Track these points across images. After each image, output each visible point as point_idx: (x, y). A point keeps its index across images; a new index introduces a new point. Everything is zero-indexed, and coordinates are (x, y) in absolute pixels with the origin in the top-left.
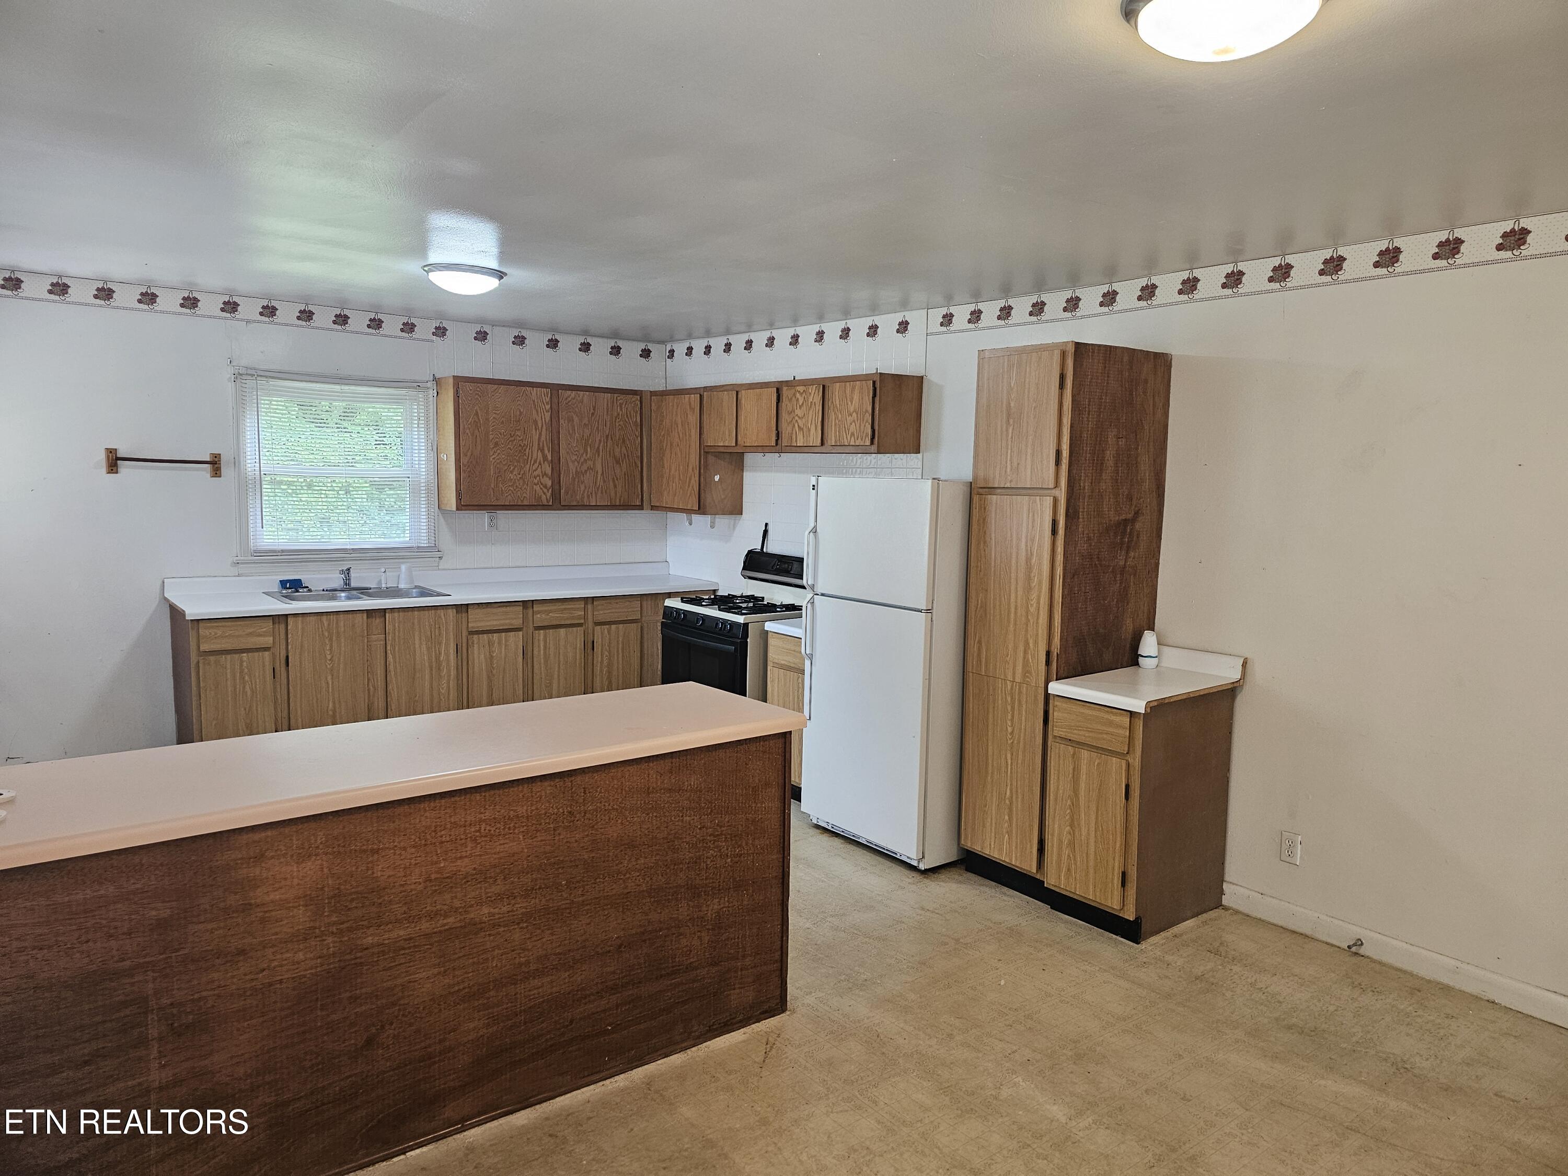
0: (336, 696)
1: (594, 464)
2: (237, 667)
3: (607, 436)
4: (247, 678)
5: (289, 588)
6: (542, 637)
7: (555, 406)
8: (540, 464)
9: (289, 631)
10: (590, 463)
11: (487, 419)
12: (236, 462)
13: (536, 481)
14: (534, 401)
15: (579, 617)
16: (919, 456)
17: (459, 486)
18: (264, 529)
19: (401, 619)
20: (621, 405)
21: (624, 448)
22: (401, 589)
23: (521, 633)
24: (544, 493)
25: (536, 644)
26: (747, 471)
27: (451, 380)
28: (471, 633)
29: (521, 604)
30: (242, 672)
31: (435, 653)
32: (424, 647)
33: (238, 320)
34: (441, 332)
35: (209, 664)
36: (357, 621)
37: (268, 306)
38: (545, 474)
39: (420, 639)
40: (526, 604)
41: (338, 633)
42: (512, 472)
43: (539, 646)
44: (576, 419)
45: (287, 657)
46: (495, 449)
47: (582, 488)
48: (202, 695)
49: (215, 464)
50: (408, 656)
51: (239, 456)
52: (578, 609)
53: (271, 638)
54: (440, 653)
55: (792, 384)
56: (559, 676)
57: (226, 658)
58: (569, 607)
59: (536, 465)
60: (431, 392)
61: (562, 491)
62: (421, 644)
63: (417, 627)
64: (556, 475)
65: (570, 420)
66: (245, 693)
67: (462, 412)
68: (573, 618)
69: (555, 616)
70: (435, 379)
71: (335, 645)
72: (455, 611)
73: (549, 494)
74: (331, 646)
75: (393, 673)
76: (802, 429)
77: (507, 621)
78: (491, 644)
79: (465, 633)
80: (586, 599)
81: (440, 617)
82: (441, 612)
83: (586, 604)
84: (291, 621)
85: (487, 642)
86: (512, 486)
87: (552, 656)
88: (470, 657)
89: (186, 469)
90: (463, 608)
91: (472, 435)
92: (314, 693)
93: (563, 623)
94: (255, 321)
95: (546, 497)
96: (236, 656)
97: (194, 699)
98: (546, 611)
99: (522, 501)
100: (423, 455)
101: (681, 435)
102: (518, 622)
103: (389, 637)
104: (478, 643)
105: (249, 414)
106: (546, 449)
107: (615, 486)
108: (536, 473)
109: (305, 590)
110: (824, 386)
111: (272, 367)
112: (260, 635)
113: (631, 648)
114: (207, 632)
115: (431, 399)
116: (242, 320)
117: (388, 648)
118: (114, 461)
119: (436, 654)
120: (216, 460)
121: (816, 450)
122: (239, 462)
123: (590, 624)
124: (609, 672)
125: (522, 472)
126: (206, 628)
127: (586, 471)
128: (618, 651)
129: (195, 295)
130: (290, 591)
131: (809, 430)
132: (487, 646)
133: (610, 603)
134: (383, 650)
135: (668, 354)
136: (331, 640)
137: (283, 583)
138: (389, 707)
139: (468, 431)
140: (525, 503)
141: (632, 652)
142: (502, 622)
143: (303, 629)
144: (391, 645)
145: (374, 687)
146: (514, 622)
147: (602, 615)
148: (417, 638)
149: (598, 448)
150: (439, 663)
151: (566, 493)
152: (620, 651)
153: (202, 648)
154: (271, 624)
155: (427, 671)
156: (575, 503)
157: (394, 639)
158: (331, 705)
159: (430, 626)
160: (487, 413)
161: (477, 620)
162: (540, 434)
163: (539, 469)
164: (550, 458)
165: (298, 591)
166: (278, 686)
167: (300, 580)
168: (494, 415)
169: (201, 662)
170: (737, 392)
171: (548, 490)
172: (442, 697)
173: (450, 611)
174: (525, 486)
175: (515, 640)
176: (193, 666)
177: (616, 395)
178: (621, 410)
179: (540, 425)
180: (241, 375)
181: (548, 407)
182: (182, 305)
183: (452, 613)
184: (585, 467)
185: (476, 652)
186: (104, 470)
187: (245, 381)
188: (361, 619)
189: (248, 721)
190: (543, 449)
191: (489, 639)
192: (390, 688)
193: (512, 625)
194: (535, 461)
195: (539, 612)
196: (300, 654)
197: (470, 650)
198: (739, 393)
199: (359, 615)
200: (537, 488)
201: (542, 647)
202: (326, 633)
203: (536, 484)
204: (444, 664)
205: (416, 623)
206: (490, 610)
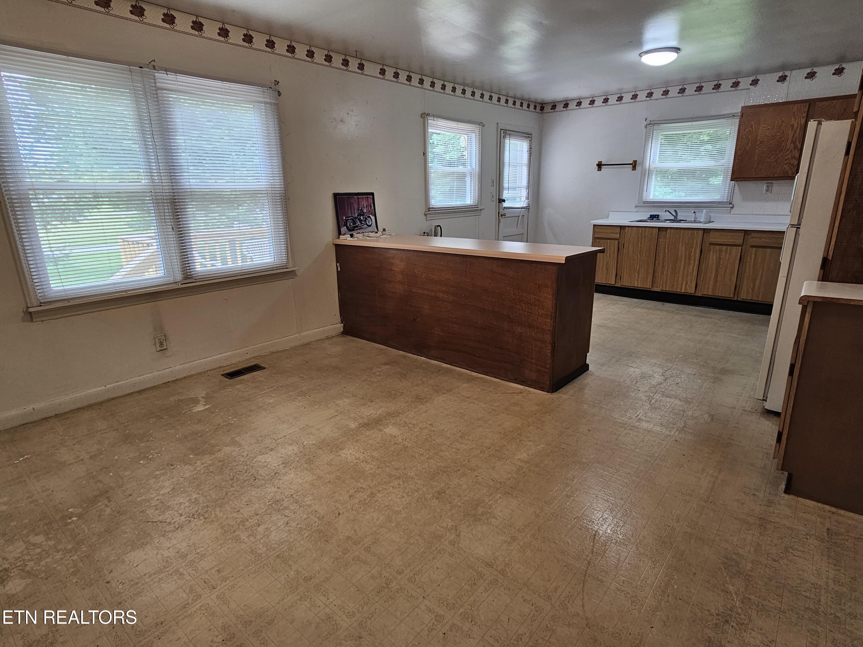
0: (641, 263)
2: (606, 245)
6: (754, 252)
7: (810, 114)
11: (759, 128)
12: (642, 163)
13: (786, 162)
17: (734, 168)
19: (674, 233)
23: (740, 248)
24: (791, 169)
25: (749, 255)
28: (711, 244)
29: (744, 232)
32: (683, 248)
33: (652, 100)
34: (755, 83)
35: (597, 243)
36: (653, 232)
38: (793, 158)
39: (682, 244)
40: (746, 232)
41: (645, 236)
42: (769, 158)
43: (751, 256)
45: (624, 243)
46: (761, 145)
49: (634, 165)
50: (675, 251)
51: (644, 160)
53: (619, 235)
54: (691, 252)
57: (602, 241)
59: (788, 152)
62: (682, 246)
63: (682, 238)
66: (607, 256)
67: (743, 127)
69: (765, 241)
71: (643, 241)
72: (703, 231)
74: (641, 242)
77: (733, 240)
78: (721, 251)
79: (707, 244)
81: (694, 234)
82: (696, 232)
84: (627, 229)
85: (718, 250)
86: (768, 166)
87: (760, 263)
88: (708, 256)
89: (624, 168)
90: (708, 231)
91: (747, 138)
92: (633, 260)
93: (770, 245)
94: (660, 99)
95: (792, 171)
96: (606, 241)
98: (759, 237)
99: (774, 175)
102: (739, 242)
104: (714, 249)
108: (787, 157)
112: (615, 233)
114: (597, 230)
116: (654, 99)
118: (600, 166)
119: (689, 252)
120: (635, 163)
122: (644, 163)
125: (777, 157)
126: (597, 228)
132: (718, 252)
134: (664, 247)
136: (641, 239)
137: (651, 216)
138: (663, 273)
139: (744, 137)
140: (776, 175)
142: (729, 240)
143: (631, 233)
144: (668, 245)
145: (658, 262)
146: (737, 241)
150: (690, 257)
153: (595, 236)
154: (620, 229)
155: (683, 259)
157: (670, 243)
158: (638, 267)
159: (688, 238)
160: (760, 124)
161: (713, 238)
162: (795, 133)
163: (790, 155)
164: (799, 147)
166: (619, 255)
168: (764, 125)
169: (594, 241)
171: (794, 168)
172: (689, 273)
173: (701, 231)
174: (778, 166)
175: (736, 251)
179: (795, 128)
180: (649, 124)
182: (617, 100)
185: (712, 254)
186: (596, 170)
187: (649, 127)
188: (656, 231)
189: (607, 267)
190: (796, 142)
191: (720, 248)
193: (735, 242)
194: (788, 150)
195: (755, 238)
196: (629, 243)
197: (708, 252)
199: (655, 229)
201: (753, 258)
202: (640, 236)
203: (786, 164)
204: (693, 257)
205: (681, 235)
206: (723, 233)
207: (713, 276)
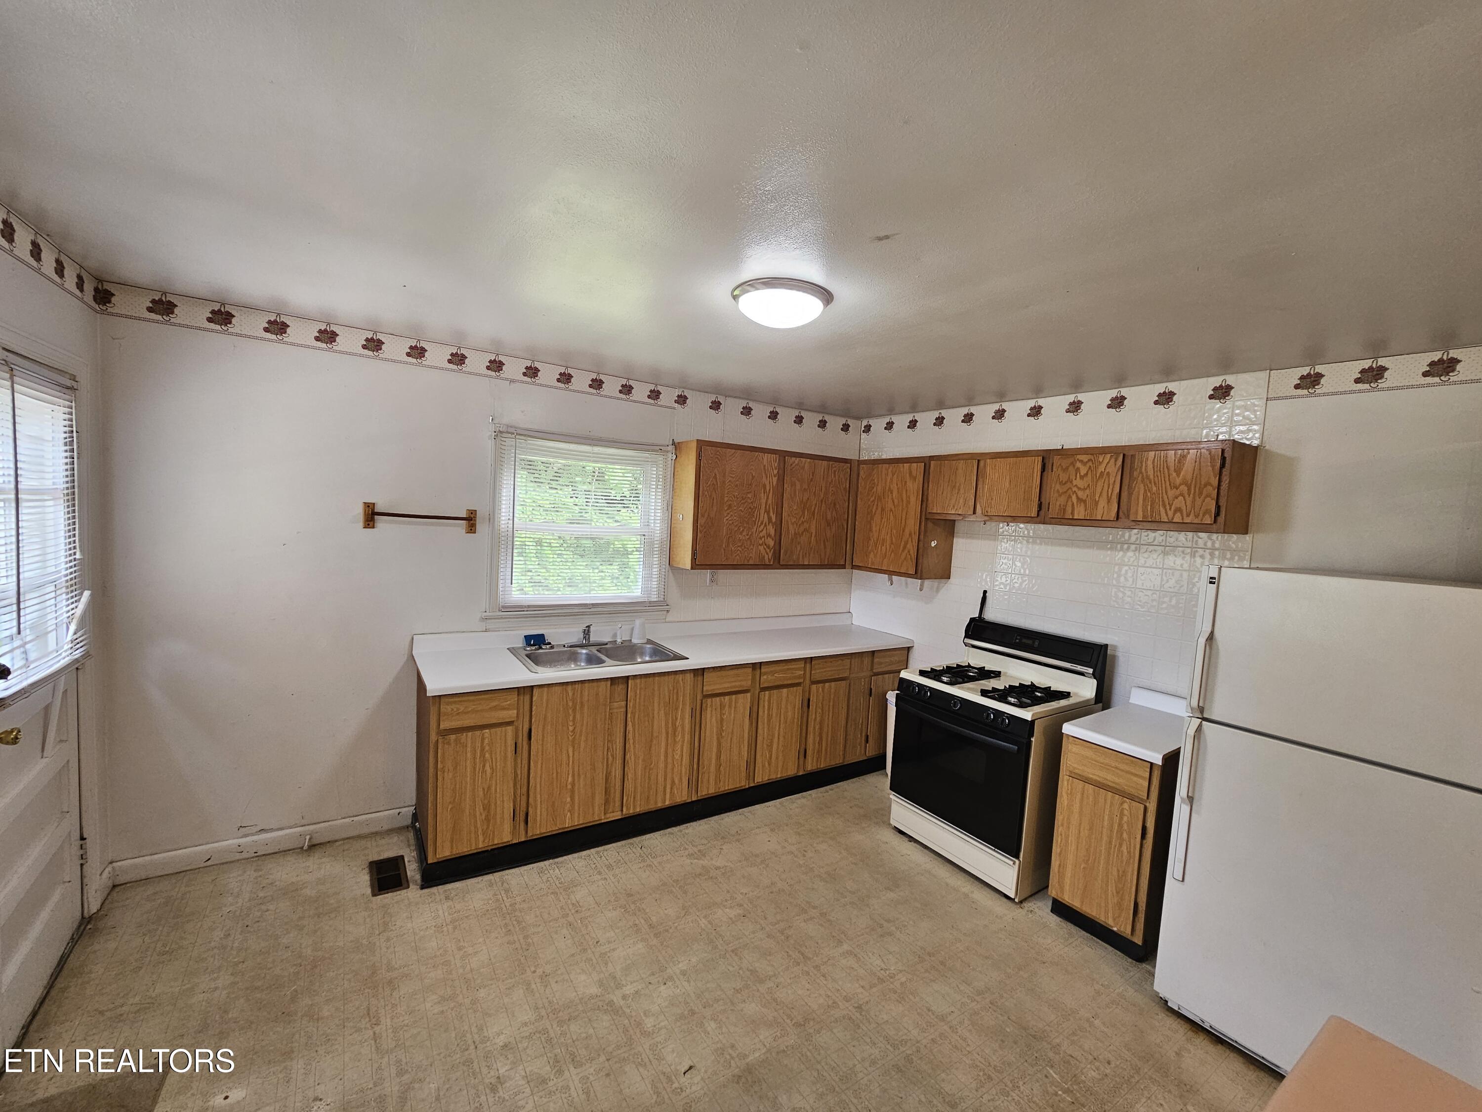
0: (576, 769)
1: (809, 527)
2: (478, 744)
3: (822, 501)
4: (487, 755)
5: (534, 645)
6: (767, 698)
7: (781, 472)
8: (765, 525)
9: (534, 704)
10: (806, 525)
11: (724, 482)
12: (492, 518)
13: (761, 542)
14: (765, 466)
15: (799, 677)
16: (1248, 538)
17: (695, 546)
18: (513, 585)
19: (642, 686)
20: (835, 471)
21: (834, 513)
22: (635, 645)
23: (749, 695)
24: (767, 554)
25: (761, 702)
26: (959, 537)
27: (694, 445)
28: (706, 696)
29: (751, 666)
30: (483, 749)
31: (672, 717)
32: (662, 713)
33: (502, 379)
34: (682, 400)
35: (449, 743)
36: (600, 689)
37: (531, 367)
38: (769, 535)
39: (659, 705)
40: (756, 666)
41: (582, 703)
42: (741, 534)
43: (764, 706)
44: (798, 483)
45: (530, 730)
46: (729, 511)
47: (799, 549)
48: (440, 778)
49: (470, 521)
50: (647, 723)
51: (494, 515)
52: (798, 669)
53: (515, 711)
54: (676, 719)
55: (1062, 452)
56: (779, 736)
57: (467, 735)
58: (793, 667)
59: (762, 527)
60: (670, 455)
61: (782, 551)
62: (659, 710)
63: (657, 693)
64: (778, 537)
65: (793, 485)
66: (484, 771)
67: (703, 475)
68: (795, 678)
69: (779, 677)
70: (673, 443)
71: (578, 716)
72: (692, 675)
73: (770, 555)
74: (574, 717)
75: (631, 741)
76: (1085, 501)
77: (737, 684)
78: (722, 706)
79: (699, 697)
80: (805, 660)
81: (678, 682)
82: (680, 677)
83: (805, 663)
84: (536, 692)
85: (719, 704)
86: (741, 546)
87: (774, 715)
88: (703, 721)
89: (442, 525)
90: (699, 672)
91: (710, 497)
92: (554, 766)
93: (785, 683)
94: (518, 381)
95: (768, 557)
96: (478, 733)
97: (431, 781)
98: (771, 672)
99: (748, 561)
100: (659, 515)
101: (896, 501)
102: (747, 684)
103: (630, 704)
104: (711, 706)
105: (506, 472)
106: (771, 511)
107: (825, 548)
108: (761, 535)
109: (548, 646)
110: (1124, 455)
111: (530, 427)
112: (504, 709)
113: (840, 705)
114: (449, 708)
115: (670, 462)
116: (507, 379)
117: (629, 715)
118: (371, 516)
119: (672, 720)
120: (472, 516)
121: (1109, 524)
122: (494, 518)
123: (808, 682)
124: (821, 729)
125: (750, 533)
126: (448, 704)
127: (802, 533)
128: (829, 708)
129: (463, 351)
130: (534, 648)
131: (1097, 503)
132: (719, 709)
133: (826, 662)
134: (623, 717)
135: (863, 429)
136: (574, 710)
137: (528, 638)
138: (626, 777)
139: (706, 493)
140: (751, 562)
141: (840, 708)
142: (734, 684)
143: (548, 701)
144: (632, 713)
145: (612, 756)
146: (744, 683)
147: (818, 674)
148: (656, 705)
149: (814, 511)
150: (675, 728)
151: (786, 552)
152: (831, 709)
153: (442, 727)
154: (516, 696)
155: (664, 735)
156: (791, 563)
157: (634, 706)
158: (570, 779)
159: (669, 691)
160: (724, 476)
161: (712, 684)
162: (768, 498)
163: (764, 531)
164: (774, 520)
165: (541, 648)
166: (519, 761)
167: (543, 635)
168: (730, 479)
169: (440, 741)
170: (979, 461)
171: (770, 550)
172: (675, 763)
173: (688, 675)
174: (752, 547)
175: (744, 701)
176: (432, 746)
177: (831, 463)
178: (835, 476)
179: (768, 489)
180: (501, 432)
181: (776, 472)
182: (450, 361)
183: (689, 677)
184: (802, 529)
185: (709, 716)
186: (361, 524)
187: (504, 439)
188: (604, 688)
189: (486, 802)
190: (769, 511)
191: (721, 701)
192: (627, 757)
193: (741, 687)
194: (762, 523)
195: (766, 673)
196: (544, 726)
197: (703, 713)
198: (982, 464)
199: (603, 683)
200: (761, 548)
201: (766, 707)
202: (570, 704)
203: (761, 545)
204: (679, 729)
205: (656, 688)
206: (723, 673)
207: (714, 756)
